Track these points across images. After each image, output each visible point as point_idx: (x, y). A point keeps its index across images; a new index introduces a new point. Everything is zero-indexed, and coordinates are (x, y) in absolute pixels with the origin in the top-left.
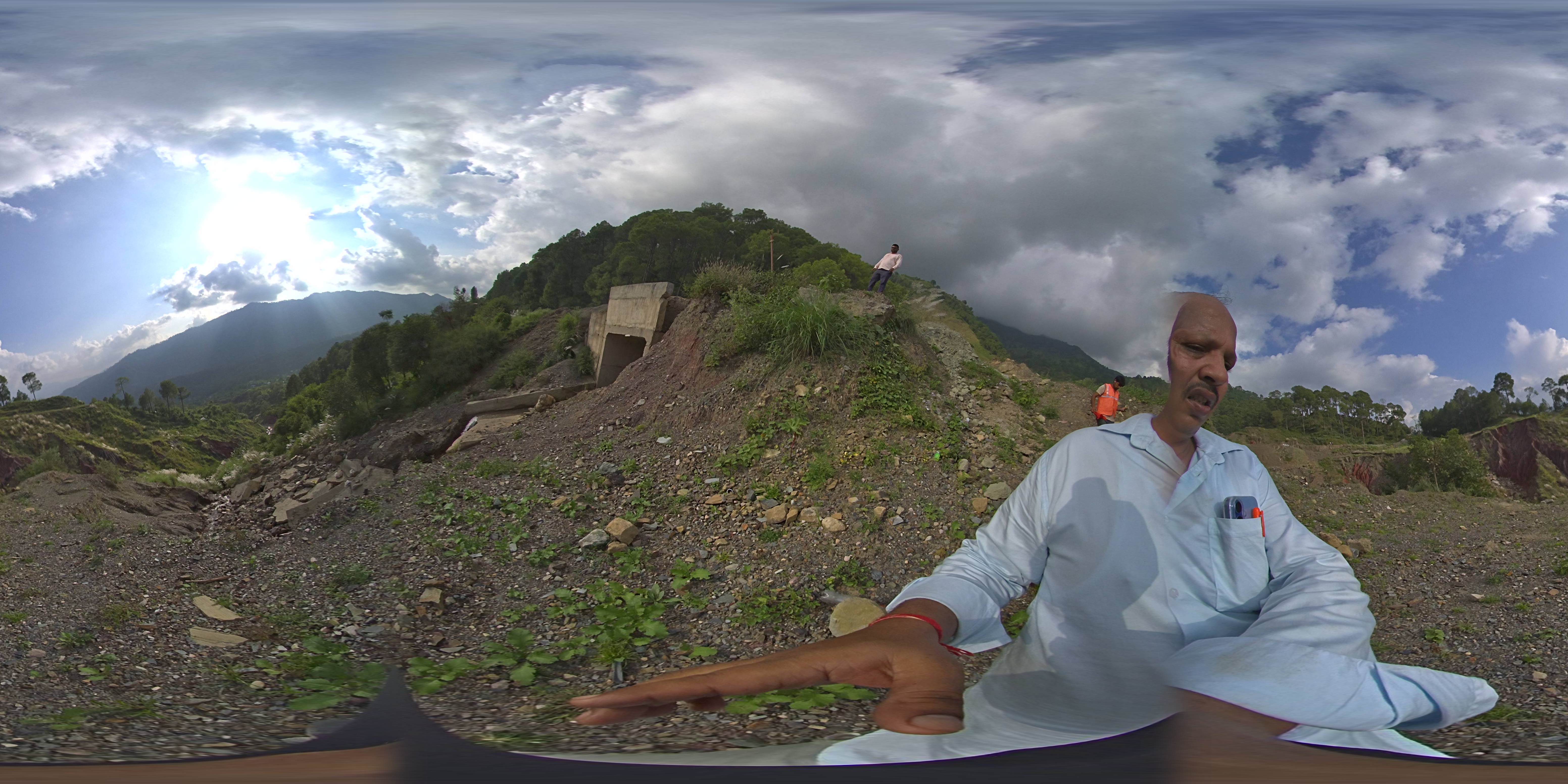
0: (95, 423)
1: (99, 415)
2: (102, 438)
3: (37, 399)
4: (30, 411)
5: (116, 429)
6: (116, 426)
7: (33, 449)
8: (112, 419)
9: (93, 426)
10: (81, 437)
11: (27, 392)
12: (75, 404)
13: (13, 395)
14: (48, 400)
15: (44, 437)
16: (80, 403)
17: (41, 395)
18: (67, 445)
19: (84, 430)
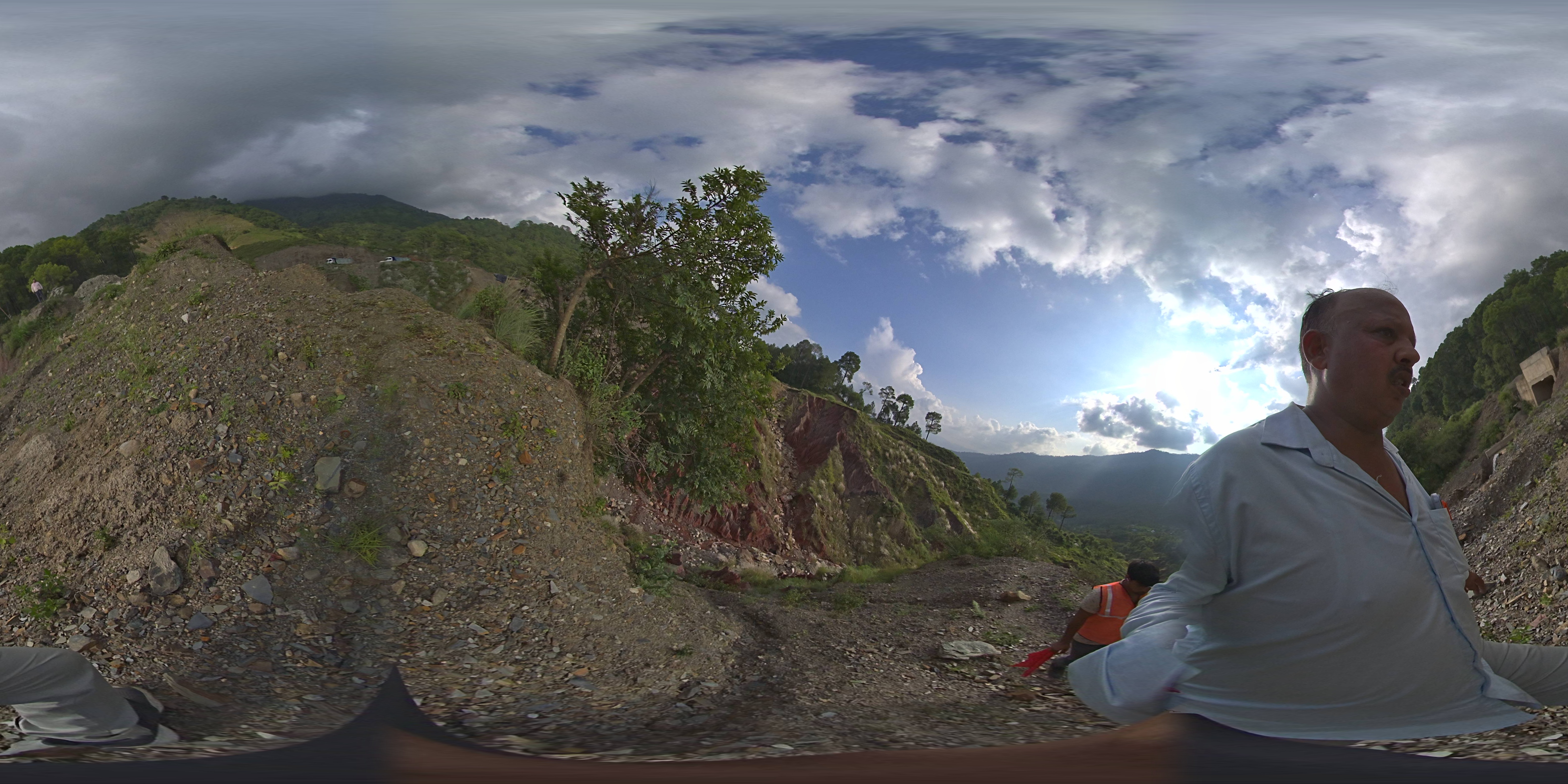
0: (969, 496)
1: (978, 492)
2: (968, 514)
3: (928, 440)
4: (916, 447)
5: (987, 514)
6: (988, 511)
7: (896, 482)
8: (988, 502)
9: (965, 499)
10: (948, 501)
11: (925, 429)
12: (960, 468)
13: (911, 422)
14: (938, 448)
15: (914, 479)
16: (966, 470)
17: (934, 439)
18: (931, 501)
19: (955, 497)
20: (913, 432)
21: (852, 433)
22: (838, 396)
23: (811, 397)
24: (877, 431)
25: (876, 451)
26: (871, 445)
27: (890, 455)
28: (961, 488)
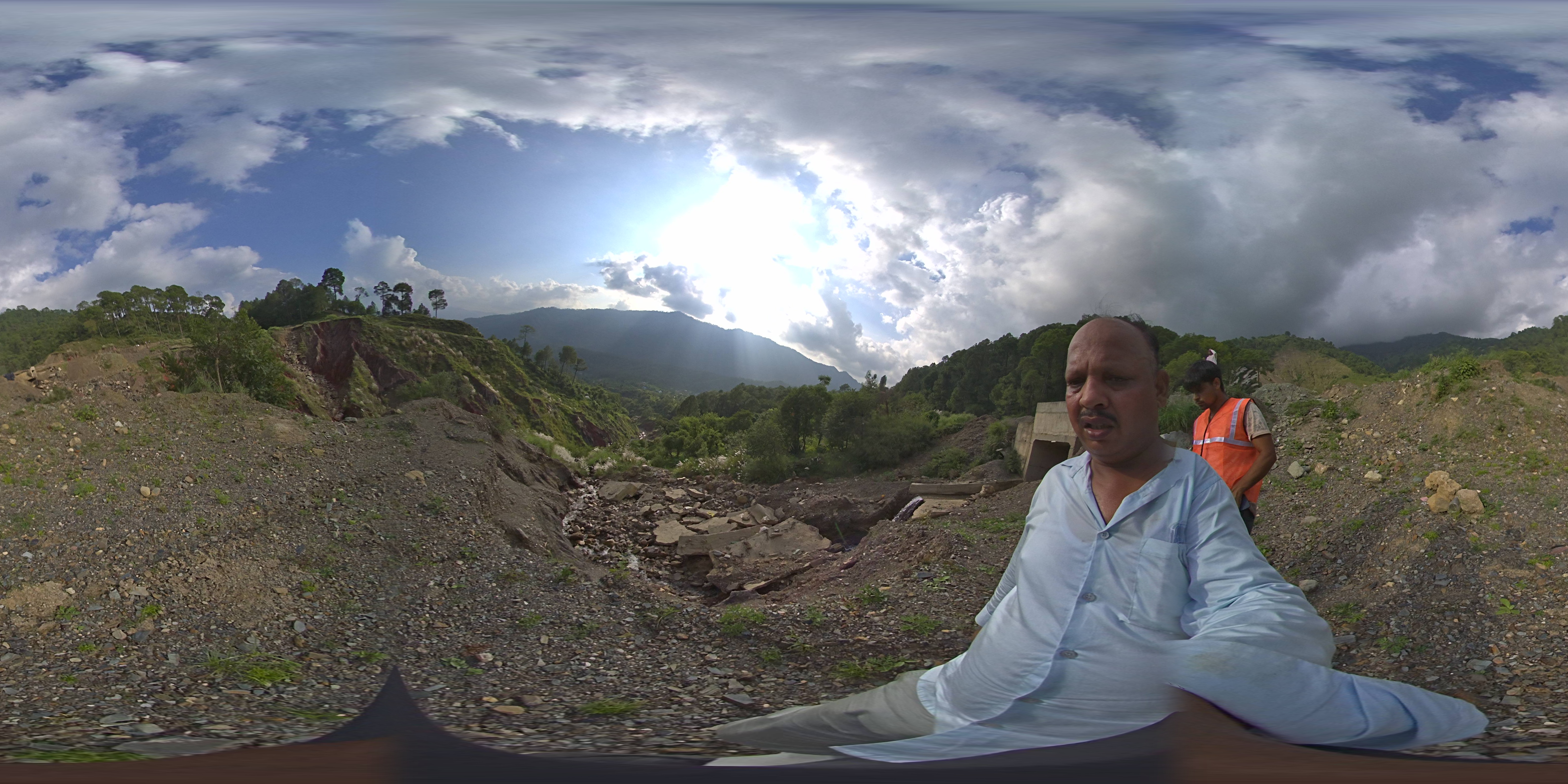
0: (486, 359)
1: (494, 353)
2: (489, 377)
3: (438, 317)
5: (504, 372)
6: (506, 370)
7: (419, 365)
8: (504, 362)
9: (484, 362)
10: (469, 368)
12: (473, 335)
14: (448, 321)
15: (434, 357)
16: (480, 336)
17: (443, 314)
18: (454, 371)
19: (474, 363)
20: (422, 315)
21: (364, 338)
22: (338, 312)
23: (315, 326)
24: (386, 326)
25: (392, 345)
26: (385, 341)
27: (406, 343)
28: (478, 353)
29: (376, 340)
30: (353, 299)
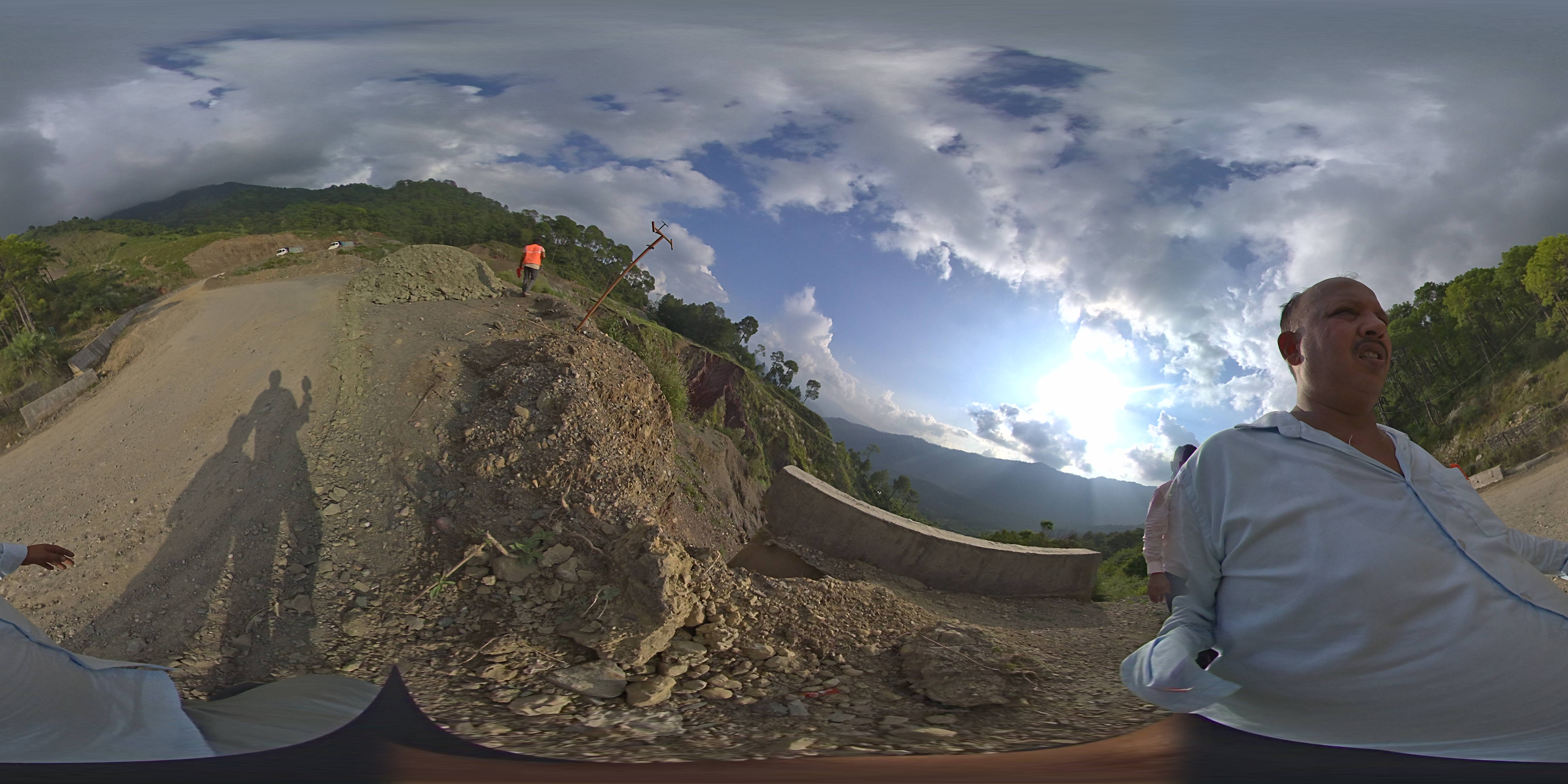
3: (804, 405)
4: (791, 408)
7: (764, 432)
8: (837, 466)
9: (819, 458)
10: (803, 456)
11: (803, 393)
12: (824, 433)
13: (793, 385)
14: (810, 412)
15: (780, 432)
16: (828, 436)
17: (810, 404)
18: (788, 453)
20: (792, 395)
21: (738, 388)
22: (733, 354)
23: (709, 354)
24: (759, 388)
25: (754, 405)
26: (752, 399)
27: (765, 410)
28: (819, 449)
29: (746, 394)
30: (751, 351)
